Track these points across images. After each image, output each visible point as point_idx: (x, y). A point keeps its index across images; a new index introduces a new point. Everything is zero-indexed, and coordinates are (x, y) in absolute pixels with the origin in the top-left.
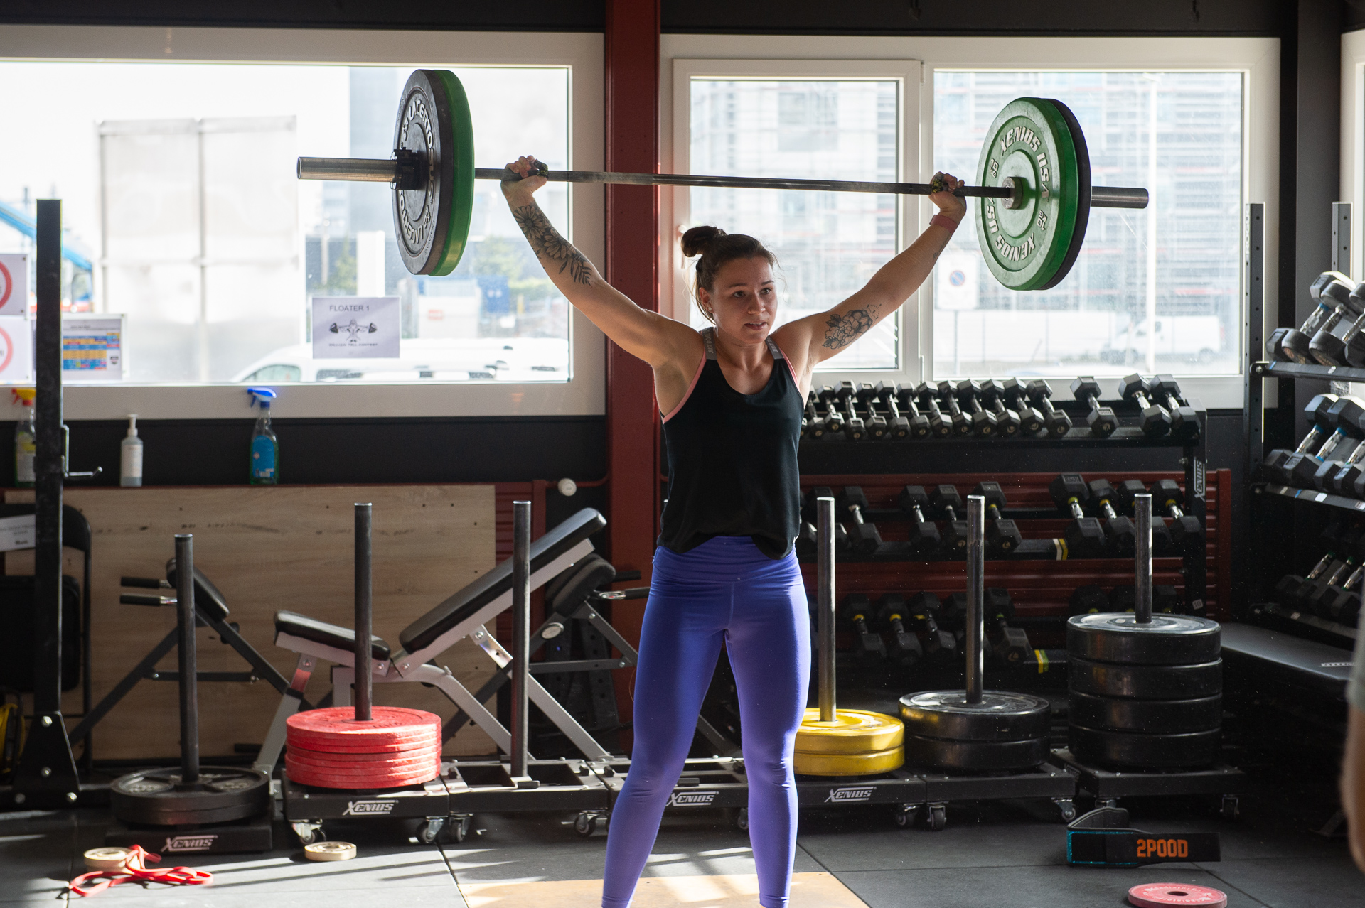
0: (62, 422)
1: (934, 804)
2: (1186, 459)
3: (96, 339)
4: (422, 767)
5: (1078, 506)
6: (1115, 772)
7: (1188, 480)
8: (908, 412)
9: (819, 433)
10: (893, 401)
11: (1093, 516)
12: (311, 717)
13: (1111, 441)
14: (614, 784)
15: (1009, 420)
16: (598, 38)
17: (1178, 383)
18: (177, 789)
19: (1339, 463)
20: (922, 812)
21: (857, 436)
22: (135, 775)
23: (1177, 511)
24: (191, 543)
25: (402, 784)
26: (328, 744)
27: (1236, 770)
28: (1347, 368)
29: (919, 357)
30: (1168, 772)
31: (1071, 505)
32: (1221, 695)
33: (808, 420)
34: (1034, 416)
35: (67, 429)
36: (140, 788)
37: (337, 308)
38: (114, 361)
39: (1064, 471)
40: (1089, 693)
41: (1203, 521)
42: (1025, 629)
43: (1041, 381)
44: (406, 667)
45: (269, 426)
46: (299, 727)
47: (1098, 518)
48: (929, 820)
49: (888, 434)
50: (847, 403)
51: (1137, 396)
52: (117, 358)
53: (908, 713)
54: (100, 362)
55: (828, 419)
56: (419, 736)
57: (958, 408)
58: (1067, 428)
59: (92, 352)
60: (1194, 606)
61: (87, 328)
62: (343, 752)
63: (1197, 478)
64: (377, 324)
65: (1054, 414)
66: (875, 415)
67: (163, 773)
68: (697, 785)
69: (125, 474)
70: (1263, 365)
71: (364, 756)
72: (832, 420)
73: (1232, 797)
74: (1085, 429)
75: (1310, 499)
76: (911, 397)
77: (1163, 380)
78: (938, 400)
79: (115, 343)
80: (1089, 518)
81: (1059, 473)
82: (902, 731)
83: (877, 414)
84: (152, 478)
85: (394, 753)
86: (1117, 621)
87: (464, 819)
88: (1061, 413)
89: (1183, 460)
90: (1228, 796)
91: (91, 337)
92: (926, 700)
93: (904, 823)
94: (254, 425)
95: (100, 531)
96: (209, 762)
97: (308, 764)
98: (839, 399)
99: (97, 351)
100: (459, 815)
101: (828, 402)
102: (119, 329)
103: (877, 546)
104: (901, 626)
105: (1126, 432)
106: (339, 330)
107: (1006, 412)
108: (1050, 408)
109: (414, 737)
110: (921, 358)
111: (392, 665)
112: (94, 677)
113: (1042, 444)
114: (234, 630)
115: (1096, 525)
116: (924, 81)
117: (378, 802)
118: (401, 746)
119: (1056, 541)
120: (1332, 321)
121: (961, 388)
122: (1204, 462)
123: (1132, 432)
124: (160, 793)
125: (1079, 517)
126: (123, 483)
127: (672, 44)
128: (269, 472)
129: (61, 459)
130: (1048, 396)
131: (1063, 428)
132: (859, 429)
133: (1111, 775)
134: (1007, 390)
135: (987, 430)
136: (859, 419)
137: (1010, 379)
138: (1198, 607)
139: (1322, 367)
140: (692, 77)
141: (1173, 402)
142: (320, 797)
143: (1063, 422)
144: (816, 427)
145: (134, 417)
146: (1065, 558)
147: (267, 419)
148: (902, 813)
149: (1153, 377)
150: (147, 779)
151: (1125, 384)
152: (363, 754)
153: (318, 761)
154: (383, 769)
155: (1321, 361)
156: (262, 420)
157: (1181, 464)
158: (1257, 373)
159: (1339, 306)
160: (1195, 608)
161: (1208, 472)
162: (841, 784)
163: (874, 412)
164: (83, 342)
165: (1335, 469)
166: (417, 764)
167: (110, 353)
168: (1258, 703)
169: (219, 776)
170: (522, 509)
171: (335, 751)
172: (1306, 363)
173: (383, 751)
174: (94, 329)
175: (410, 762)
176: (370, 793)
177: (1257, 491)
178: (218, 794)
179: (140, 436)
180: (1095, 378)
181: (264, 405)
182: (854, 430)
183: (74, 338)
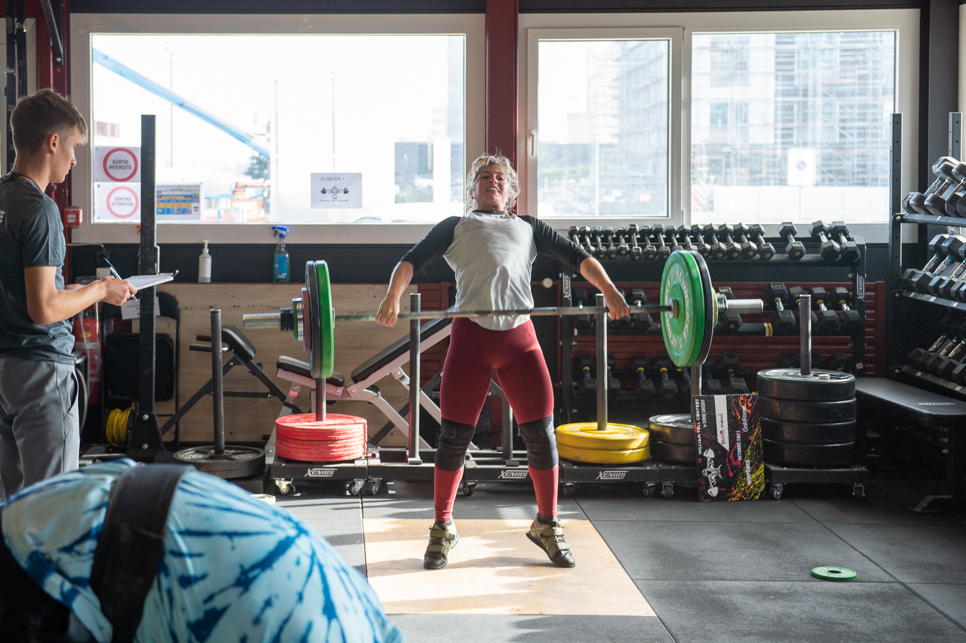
0: (155, 244)
1: (666, 482)
2: (852, 274)
3: (186, 196)
4: (352, 450)
5: (781, 303)
6: (783, 467)
7: (853, 288)
8: (671, 244)
9: (613, 256)
10: (662, 237)
11: (789, 309)
12: (291, 418)
13: (801, 262)
14: (468, 464)
15: (734, 250)
16: (482, 17)
17: (847, 227)
18: (211, 458)
19: (944, 278)
20: (659, 487)
21: (637, 258)
22: (190, 449)
23: (846, 307)
24: (220, 314)
25: (339, 459)
26: (297, 434)
27: (864, 469)
28: (947, 217)
29: (682, 209)
30: (818, 469)
31: (776, 302)
32: (855, 420)
33: (607, 248)
34: (750, 247)
35: (158, 248)
36: (191, 457)
37: (325, 179)
38: (196, 209)
39: (772, 281)
40: (769, 418)
41: (862, 313)
42: (744, 378)
43: (758, 225)
44: (353, 391)
45: (284, 248)
46: (282, 424)
47: (792, 310)
48: (663, 493)
49: (657, 257)
50: (632, 238)
51: (820, 235)
52: (198, 208)
53: (653, 427)
54: (188, 209)
55: (619, 247)
56: (350, 432)
57: (703, 242)
58: (772, 254)
59: (183, 204)
60: (857, 367)
61: (181, 190)
62: (305, 439)
63: (859, 286)
64: (349, 189)
65: (764, 245)
66: (650, 245)
67: (207, 448)
68: (518, 466)
69: (201, 275)
70: (902, 216)
71: (317, 442)
72: (621, 248)
73: (860, 485)
74: (785, 255)
75: (926, 300)
76: (674, 235)
77: (838, 225)
78: (691, 237)
79: (196, 199)
80: (786, 311)
81: (768, 283)
82: (647, 438)
83: (651, 245)
84: (216, 278)
85: (334, 441)
86: (788, 374)
87: (376, 481)
88: (768, 245)
89: (850, 275)
90: (857, 485)
91: (182, 195)
92: (665, 420)
93: (647, 494)
94: (275, 248)
95: (186, 308)
96: (230, 444)
97: (286, 446)
98: (628, 235)
99: (186, 204)
100: (373, 479)
101: (621, 237)
102: (199, 190)
103: (649, 326)
104: (666, 375)
105: (811, 257)
106: (327, 192)
107: (733, 244)
108: (762, 242)
109: (347, 432)
110: (683, 211)
111: (345, 390)
112: (181, 393)
113: (757, 264)
114: (259, 368)
115: (790, 315)
116: (685, 40)
117: (325, 469)
118: (340, 437)
119: (766, 325)
120: (943, 187)
121: (706, 229)
122: (864, 276)
123: (815, 257)
124: (201, 460)
125: (781, 310)
126: (200, 281)
127: (526, 20)
128: (284, 275)
129: (154, 265)
130: (762, 234)
131: (769, 254)
132: (638, 254)
133: (781, 469)
134: (735, 231)
135: (720, 255)
136: (638, 247)
137: (737, 223)
138: (860, 368)
139: (934, 216)
140: (539, 40)
141: (844, 239)
142: (292, 465)
143: (769, 250)
144: (611, 252)
145: (207, 242)
146: (771, 335)
147: (283, 244)
148: (646, 487)
149: (831, 223)
150: (197, 452)
151: (812, 227)
152: (316, 441)
153: (291, 444)
154: (328, 450)
155: (933, 213)
156: (281, 245)
157: (849, 278)
158: (896, 221)
159: (948, 178)
160: (858, 368)
161: (866, 283)
162: (607, 469)
163: (649, 243)
164: (178, 198)
165: (941, 281)
166: (349, 448)
167: (194, 205)
168: (897, 429)
169: (239, 451)
170: (415, 298)
171: (300, 439)
172: (925, 214)
173: (328, 439)
174: (185, 191)
175: (345, 446)
176: (319, 464)
177: (897, 295)
178: (232, 462)
179: (210, 253)
180: (793, 223)
181: (281, 236)
182: (635, 254)
183: (173, 196)
